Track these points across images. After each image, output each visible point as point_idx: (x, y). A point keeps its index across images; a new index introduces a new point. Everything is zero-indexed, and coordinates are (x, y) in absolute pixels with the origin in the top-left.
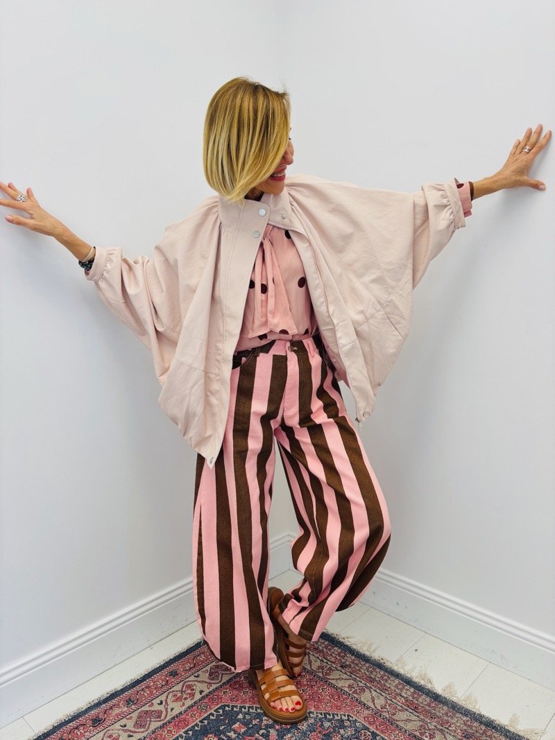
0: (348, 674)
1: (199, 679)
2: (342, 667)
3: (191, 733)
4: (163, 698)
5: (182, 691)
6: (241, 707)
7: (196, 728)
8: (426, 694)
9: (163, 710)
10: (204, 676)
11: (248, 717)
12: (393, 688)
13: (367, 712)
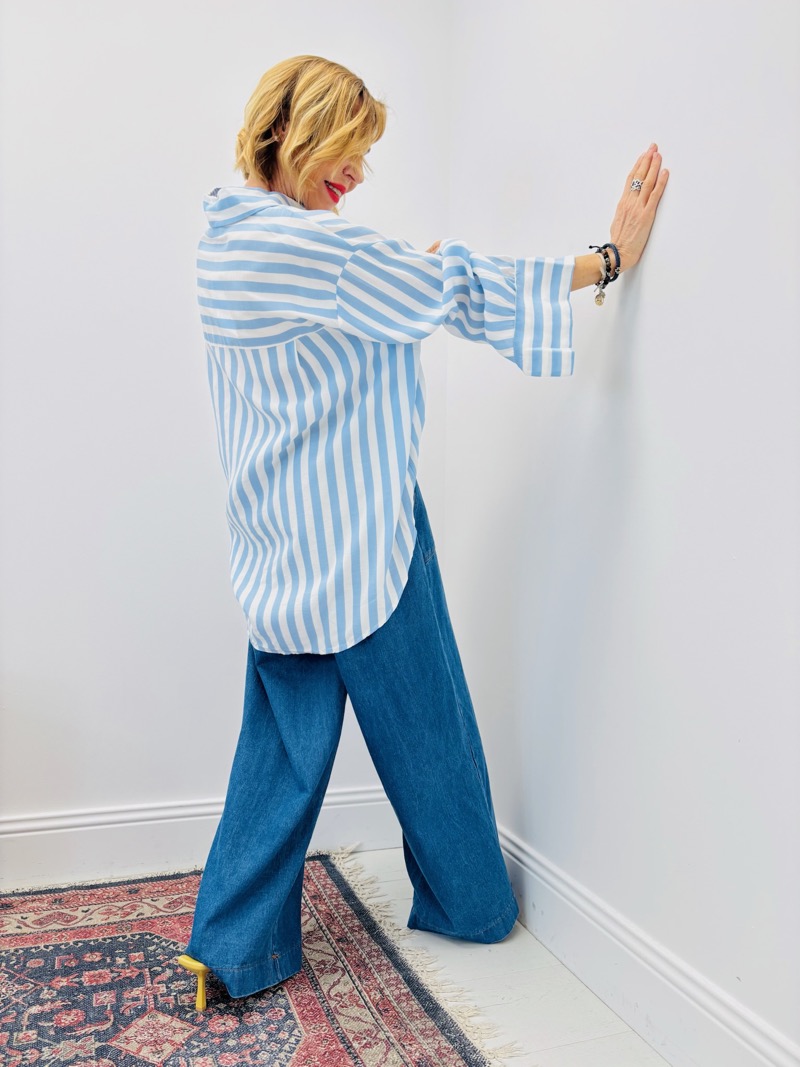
0: (337, 949)
1: (153, 903)
2: (338, 941)
3: (80, 944)
4: (96, 907)
5: (122, 908)
6: (165, 940)
7: (92, 943)
8: (421, 1002)
9: (80, 917)
10: (162, 902)
11: (158, 951)
12: (379, 980)
13: (309, 993)
